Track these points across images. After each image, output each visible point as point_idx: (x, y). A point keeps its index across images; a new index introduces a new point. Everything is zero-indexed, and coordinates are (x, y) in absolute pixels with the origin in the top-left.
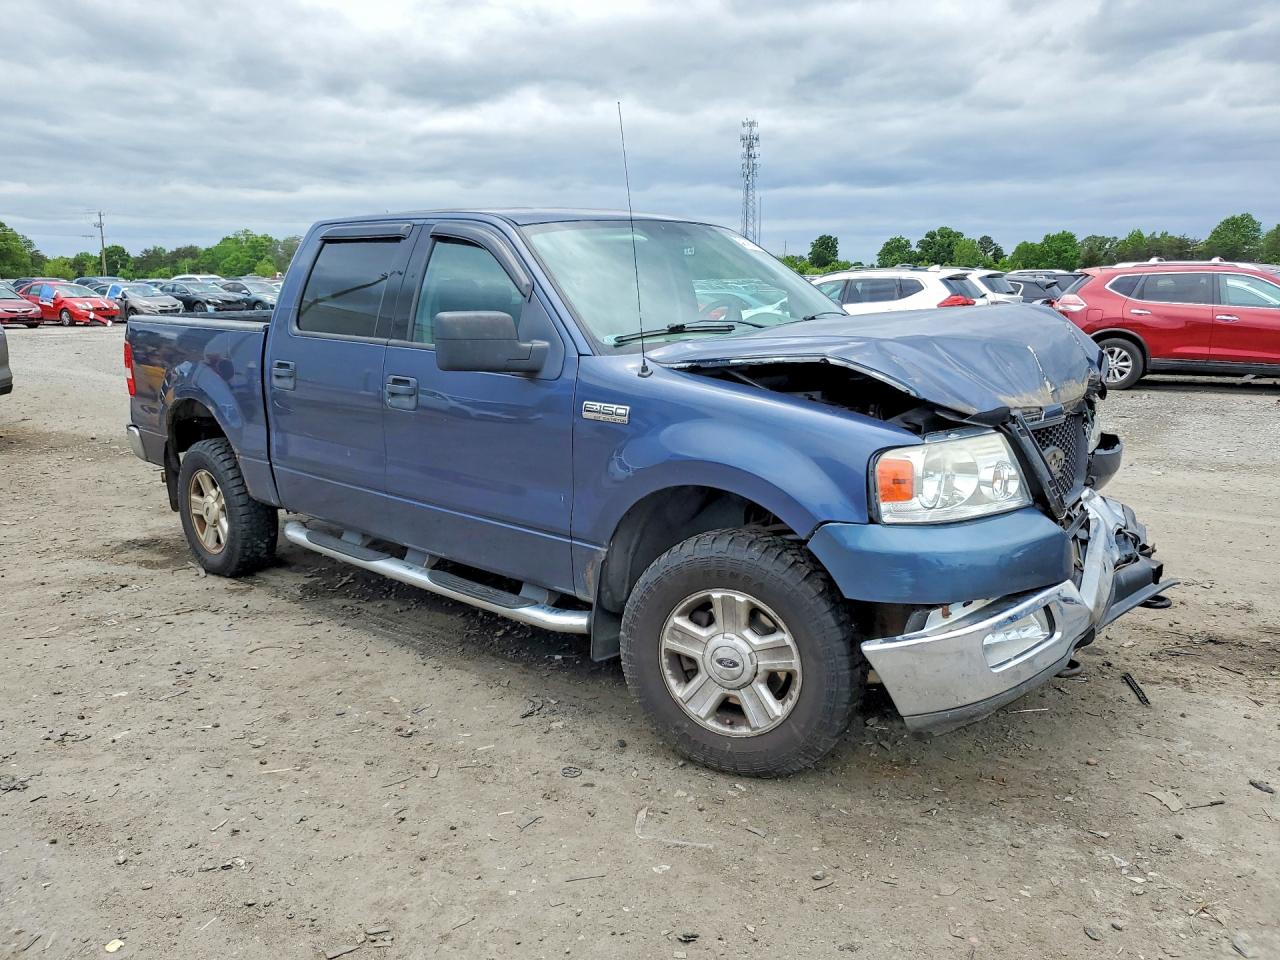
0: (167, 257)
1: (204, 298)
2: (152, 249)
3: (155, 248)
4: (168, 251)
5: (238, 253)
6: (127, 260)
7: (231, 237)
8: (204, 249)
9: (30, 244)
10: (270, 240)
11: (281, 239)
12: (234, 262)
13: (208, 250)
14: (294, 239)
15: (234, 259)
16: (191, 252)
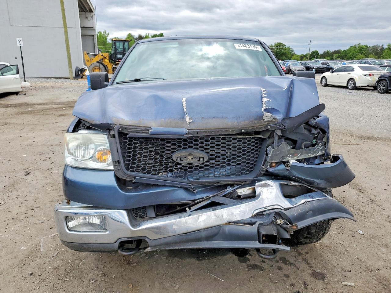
0: (330, 54)
1: (312, 66)
2: (326, 51)
3: (327, 50)
4: (331, 51)
5: (354, 52)
6: (318, 55)
7: (353, 46)
8: (343, 50)
9: (293, 51)
10: (367, 47)
11: (371, 46)
12: (352, 55)
13: (344, 51)
14: (377, 46)
15: (352, 54)
16: (338, 52)
